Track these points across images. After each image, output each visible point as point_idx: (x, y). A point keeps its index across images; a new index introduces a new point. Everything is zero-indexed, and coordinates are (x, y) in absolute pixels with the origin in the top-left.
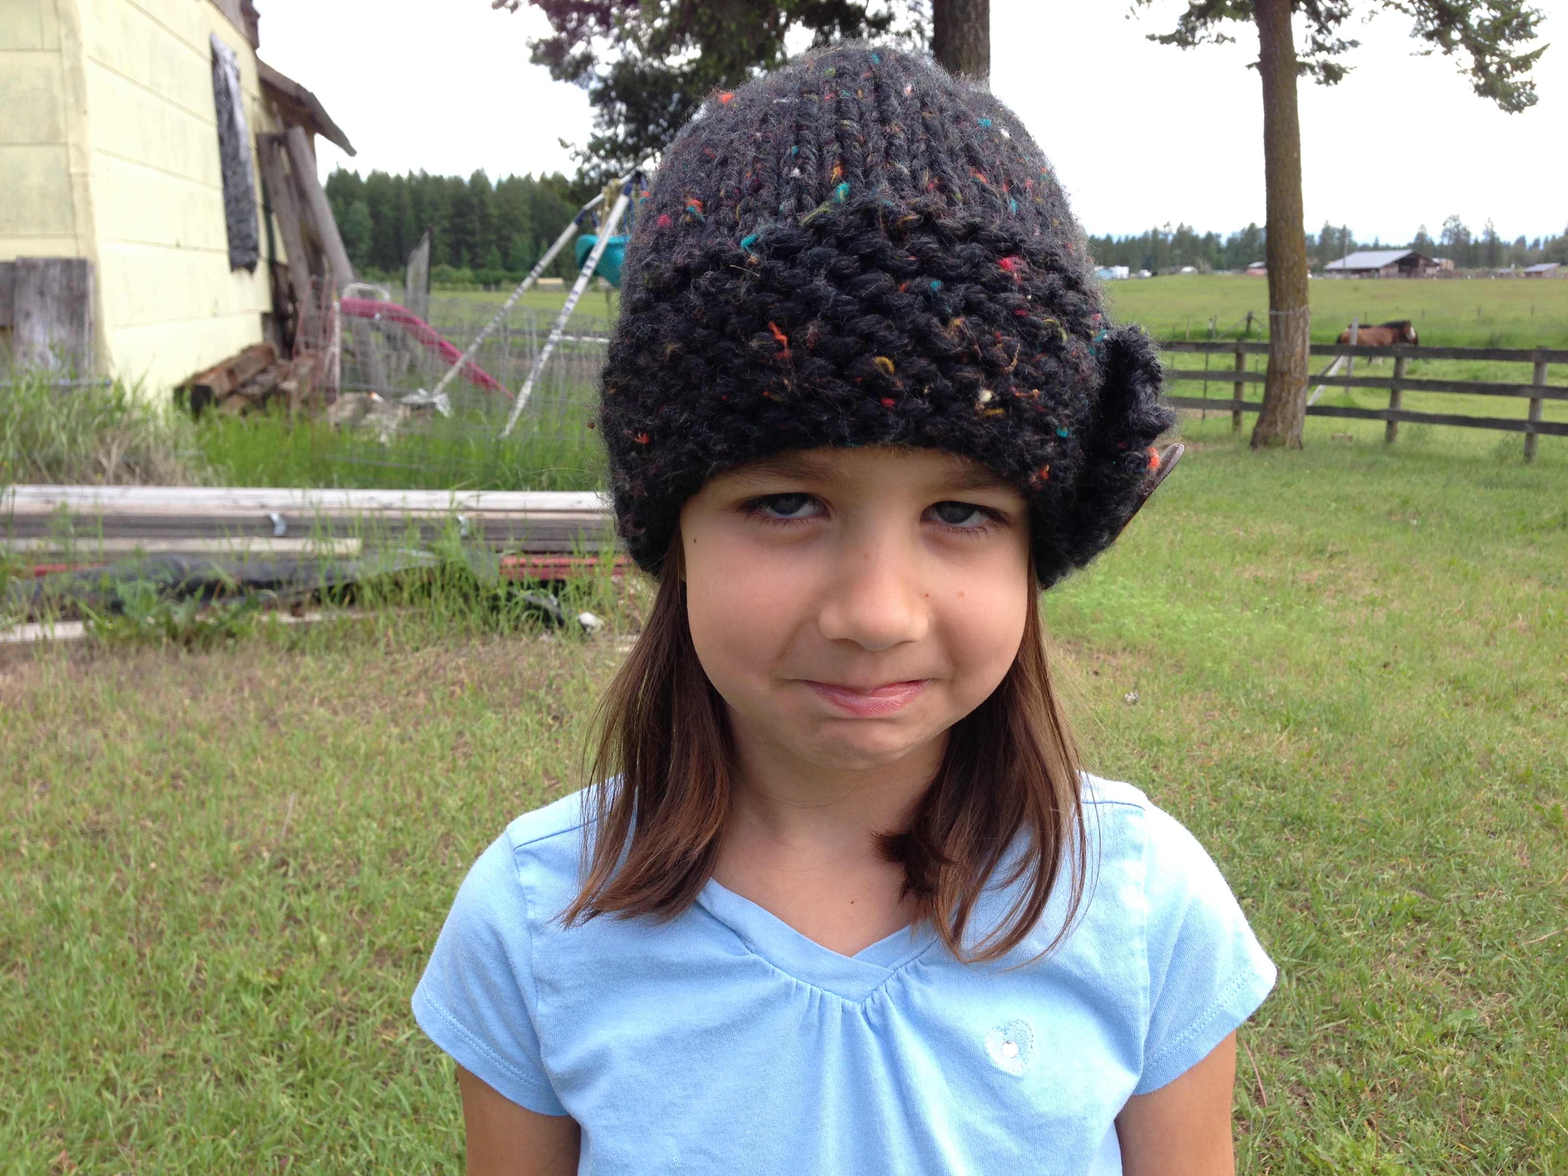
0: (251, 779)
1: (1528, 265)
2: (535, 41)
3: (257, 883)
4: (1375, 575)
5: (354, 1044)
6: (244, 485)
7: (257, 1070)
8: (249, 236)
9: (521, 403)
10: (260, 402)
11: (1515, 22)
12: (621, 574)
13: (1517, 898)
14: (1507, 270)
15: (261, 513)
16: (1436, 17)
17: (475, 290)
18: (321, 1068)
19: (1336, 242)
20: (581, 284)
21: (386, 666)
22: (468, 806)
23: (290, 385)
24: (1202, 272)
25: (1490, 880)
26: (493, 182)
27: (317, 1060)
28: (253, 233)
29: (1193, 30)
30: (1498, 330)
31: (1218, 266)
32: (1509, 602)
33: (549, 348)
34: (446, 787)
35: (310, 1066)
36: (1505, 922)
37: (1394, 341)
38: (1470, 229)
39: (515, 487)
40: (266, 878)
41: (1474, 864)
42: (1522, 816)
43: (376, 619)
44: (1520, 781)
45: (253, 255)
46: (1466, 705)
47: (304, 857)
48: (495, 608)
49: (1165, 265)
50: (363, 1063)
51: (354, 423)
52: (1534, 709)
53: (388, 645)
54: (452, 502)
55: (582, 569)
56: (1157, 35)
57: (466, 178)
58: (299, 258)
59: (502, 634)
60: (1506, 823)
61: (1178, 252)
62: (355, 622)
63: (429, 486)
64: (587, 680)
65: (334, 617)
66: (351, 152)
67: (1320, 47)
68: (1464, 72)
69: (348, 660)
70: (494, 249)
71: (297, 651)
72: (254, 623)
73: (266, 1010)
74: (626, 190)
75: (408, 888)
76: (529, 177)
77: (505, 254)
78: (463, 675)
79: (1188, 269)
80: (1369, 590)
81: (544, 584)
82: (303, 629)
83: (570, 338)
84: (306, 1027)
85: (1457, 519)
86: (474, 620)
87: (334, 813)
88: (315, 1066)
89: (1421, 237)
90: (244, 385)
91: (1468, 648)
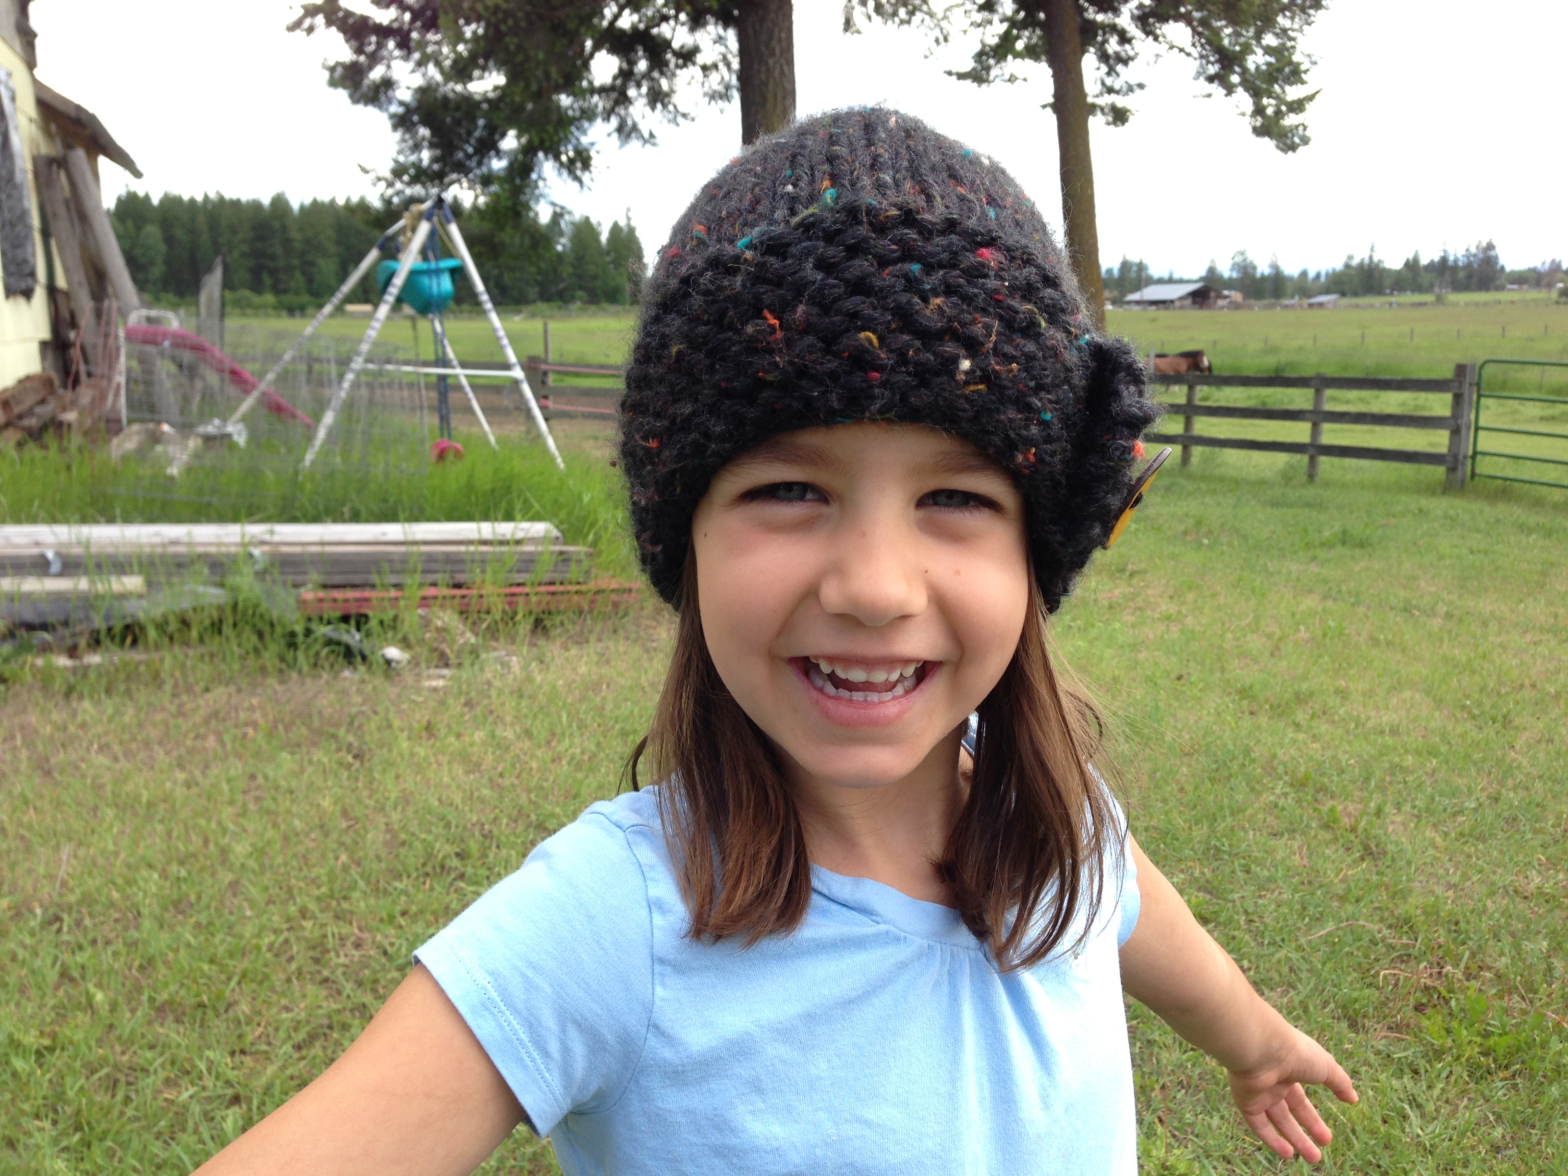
0: (23, 832)
1: (1310, 296)
2: (332, 63)
3: (28, 941)
4: (1171, 592)
5: (134, 1104)
6: (18, 521)
7: (29, 1134)
8: (25, 261)
9: (322, 434)
10: (36, 435)
11: (1287, 70)
12: (427, 606)
13: (1297, 896)
14: (1292, 302)
15: (35, 551)
16: (1217, 61)
17: (279, 316)
18: (99, 1130)
19: (1134, 275)
20: (383, 310)
21: (173, 708)
22: (260, 852)
23: (71, 416)
25: (1271, 879)
26: (295, 205)
27: (94, 1123)
28: (31, 259)
29: (988, 69)
30: (1283, 358)
32: (1293, 615)
33: (350, 377)
34: (235, 833)
35: (86, 1128)
36: (1285, 920)
37: (1189, 368)
38: (1257, 263)
39: (316, 519)
40: (38, 936)
41: (1258, 865)
42: (1301, 817)
43: (162, 660)
44: (1299, 784)
45: (29, 281)
46: (1252, 713)
47: (79, 912)
48: (292, 645)
50: (143, 1123)
51: (141, 453)
52: (1313, 716)
53: (176, 686)
54: (243, 536)
55: (386, 604)
56: (954, 71)
57: (266, 201)
58: (80, 284)
59: (300, 672)
60: (1286, 825)
62: (138, 664)
63: (221, 518)
64: (391, 715)
65: (116, 659)
66: (137, 174)
67: (1110, 90)
68: (1243, 114)
69: (128, 703)
70: (298, 274)
71: (75, 695)
72: (27, 667)
73: (39, 1072)
74: (428, 216)
75: (192, 941)
76: (333, 201)
77: (310, 280)
78: (257, 716)
80: (1167, 607)
81: (345, 619)
82: (81, 672)
83: (371, 366)
84: (82, 1088)
85: (1246, 538)
86: (270, 657)
87: (112, 865)
88: (92, 1129)
89: (1212, 271)
90: (20, 417)
91: (1256, 661)
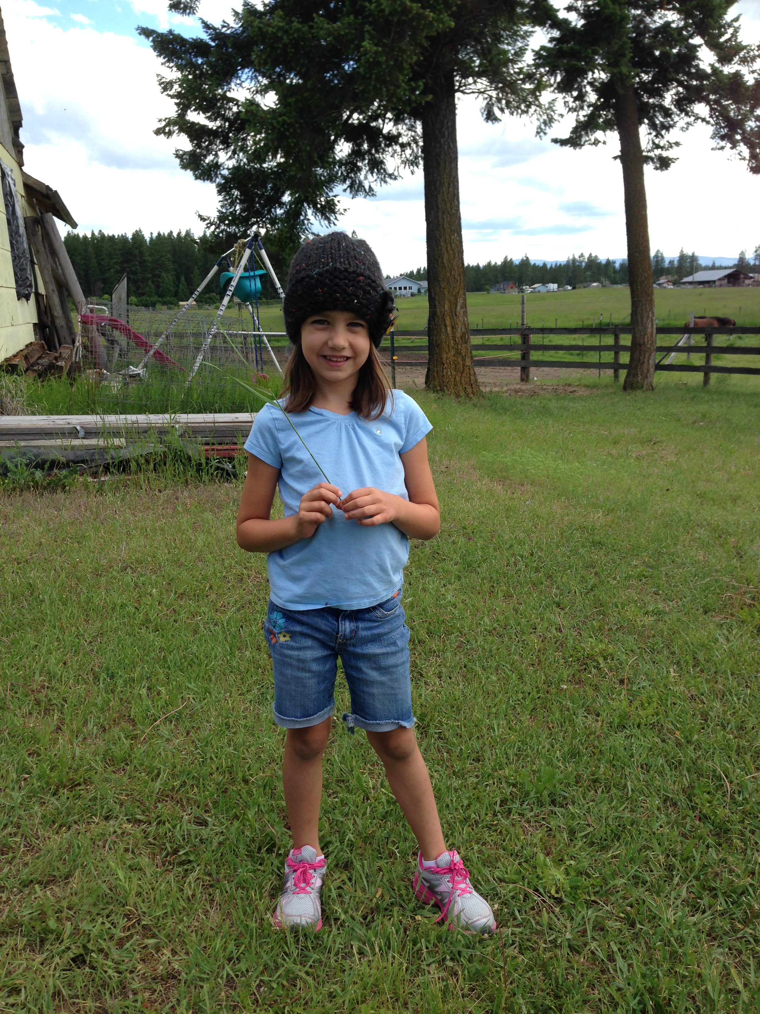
2: (180, 152)
8: (27, 278)
10: (43, 374)
15: (70, 427)
19: (688, 265)
20: (226, 300)
24: (604, 286)
28: (29, 277)
29: (580, 137)
31: (614, 282)
45: (28, 289)
48: (200, 469)
49: (581, 282)
56: (558, 139)
58: (53, 291)
59: (204, 483)
61: (588, 273)
62: (127, 480)
63: (156, 412)
65: (115, 478)
66: (74, 225)
67: (657, 146)
70: (150, 283)
72: (76, 481)
74: (249, 246)
76: (170, 234)
79: (595, 284)
81: (224, 458)
82: (100, 485)
86: (190, 476)
89: (742, 259)
90: (33, 365)
